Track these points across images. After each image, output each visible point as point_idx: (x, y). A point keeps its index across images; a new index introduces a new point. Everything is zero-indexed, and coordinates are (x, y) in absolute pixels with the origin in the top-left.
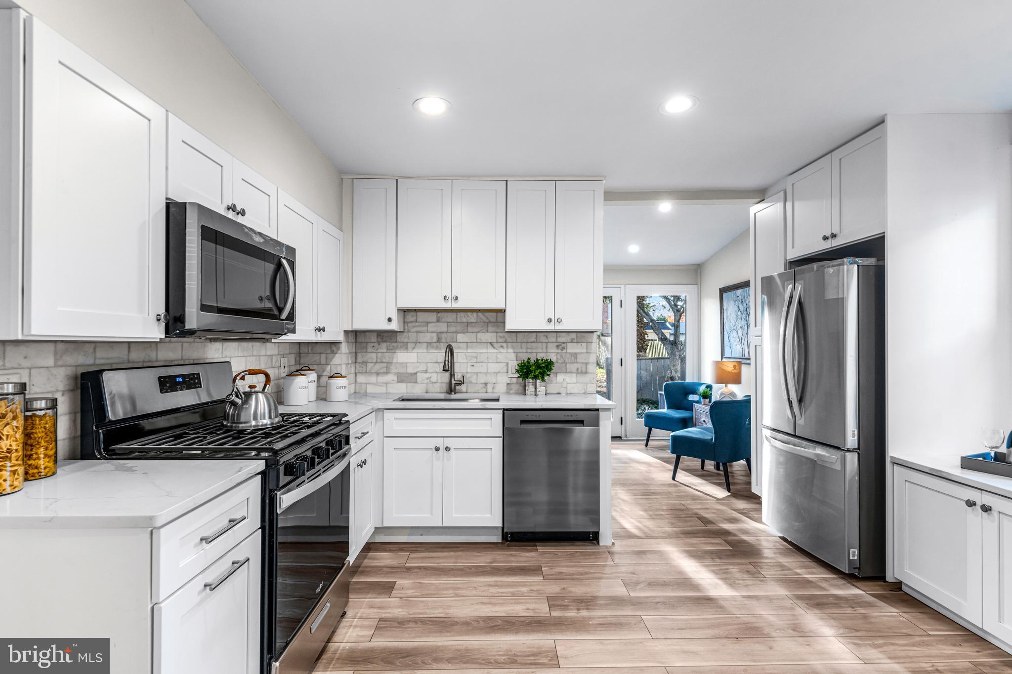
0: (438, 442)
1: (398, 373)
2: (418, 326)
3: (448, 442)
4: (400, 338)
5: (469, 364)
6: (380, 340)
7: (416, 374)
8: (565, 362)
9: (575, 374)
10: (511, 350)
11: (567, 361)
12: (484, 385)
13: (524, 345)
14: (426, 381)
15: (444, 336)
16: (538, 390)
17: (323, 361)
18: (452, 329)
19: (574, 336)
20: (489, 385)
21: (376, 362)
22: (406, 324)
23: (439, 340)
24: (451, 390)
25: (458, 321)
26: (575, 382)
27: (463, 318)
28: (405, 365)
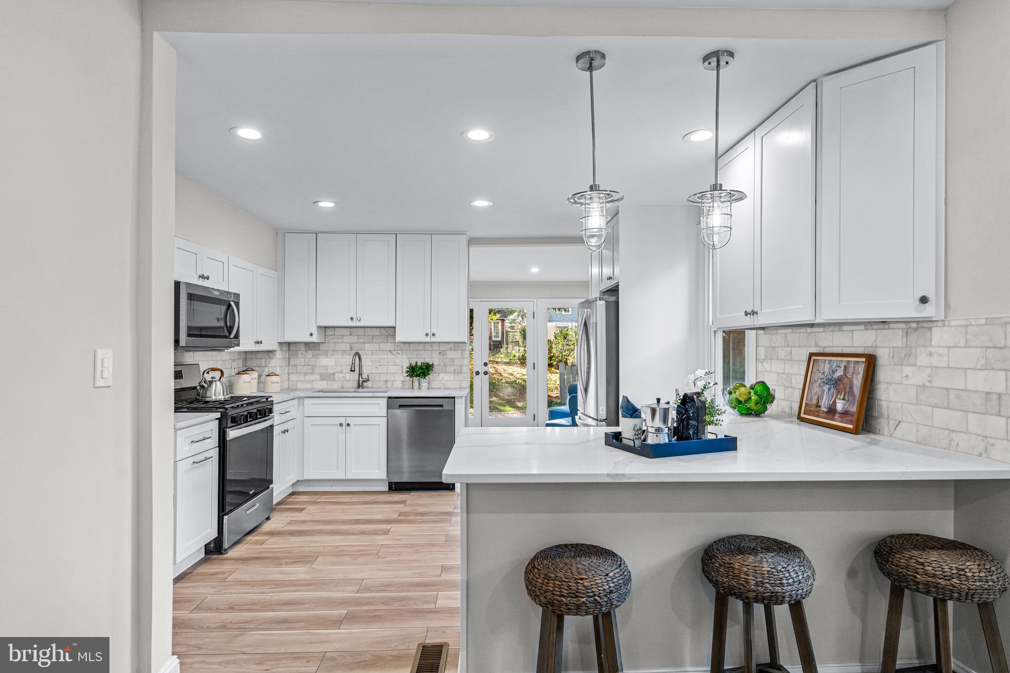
0: (342, 420)
1: (321, 373)
2: (336, 338)
3: (349, 420)
4: (322, 347)
5: (374, 367)
6: (307, 349)
7: (334, 374)
8: (445, 365)
9: (453, 375)
10: (405, 356)
11: (447, 364)
12: (385, 382)
13: (415, 352)
15: (355, 346)
17: (263, 364)
18: (361, 340)
19: (452, 345)
20: (388, 382)
21: (305, 365)
22: (326, 337)
23: (351, 349)
24: (359, 386)
25: (366, 334)
26: (451, 380)
27: (370, 332)
28: (326, 367)
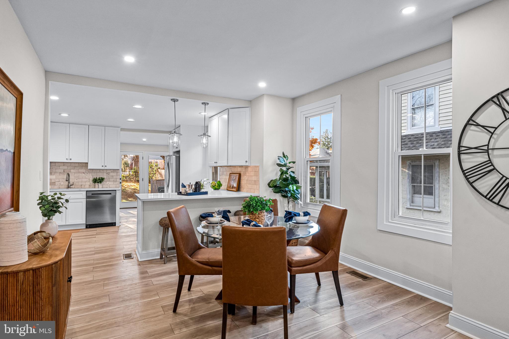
2: (56, 167)
5: (75, 179)
7: (55, 182)
9: (113, 182)
10: (91, 175)
11: (110, 178)
13: (95, 173)
14: (59, 185)
15: (66, 171)
16: (99, 186)
18: (69, 168)
19: (112, 170)
20: (82, 186)
23: (64, 171)
24: (69, 187)
25: (71, 165)
26: (113, 184)
27: (73, 165)
